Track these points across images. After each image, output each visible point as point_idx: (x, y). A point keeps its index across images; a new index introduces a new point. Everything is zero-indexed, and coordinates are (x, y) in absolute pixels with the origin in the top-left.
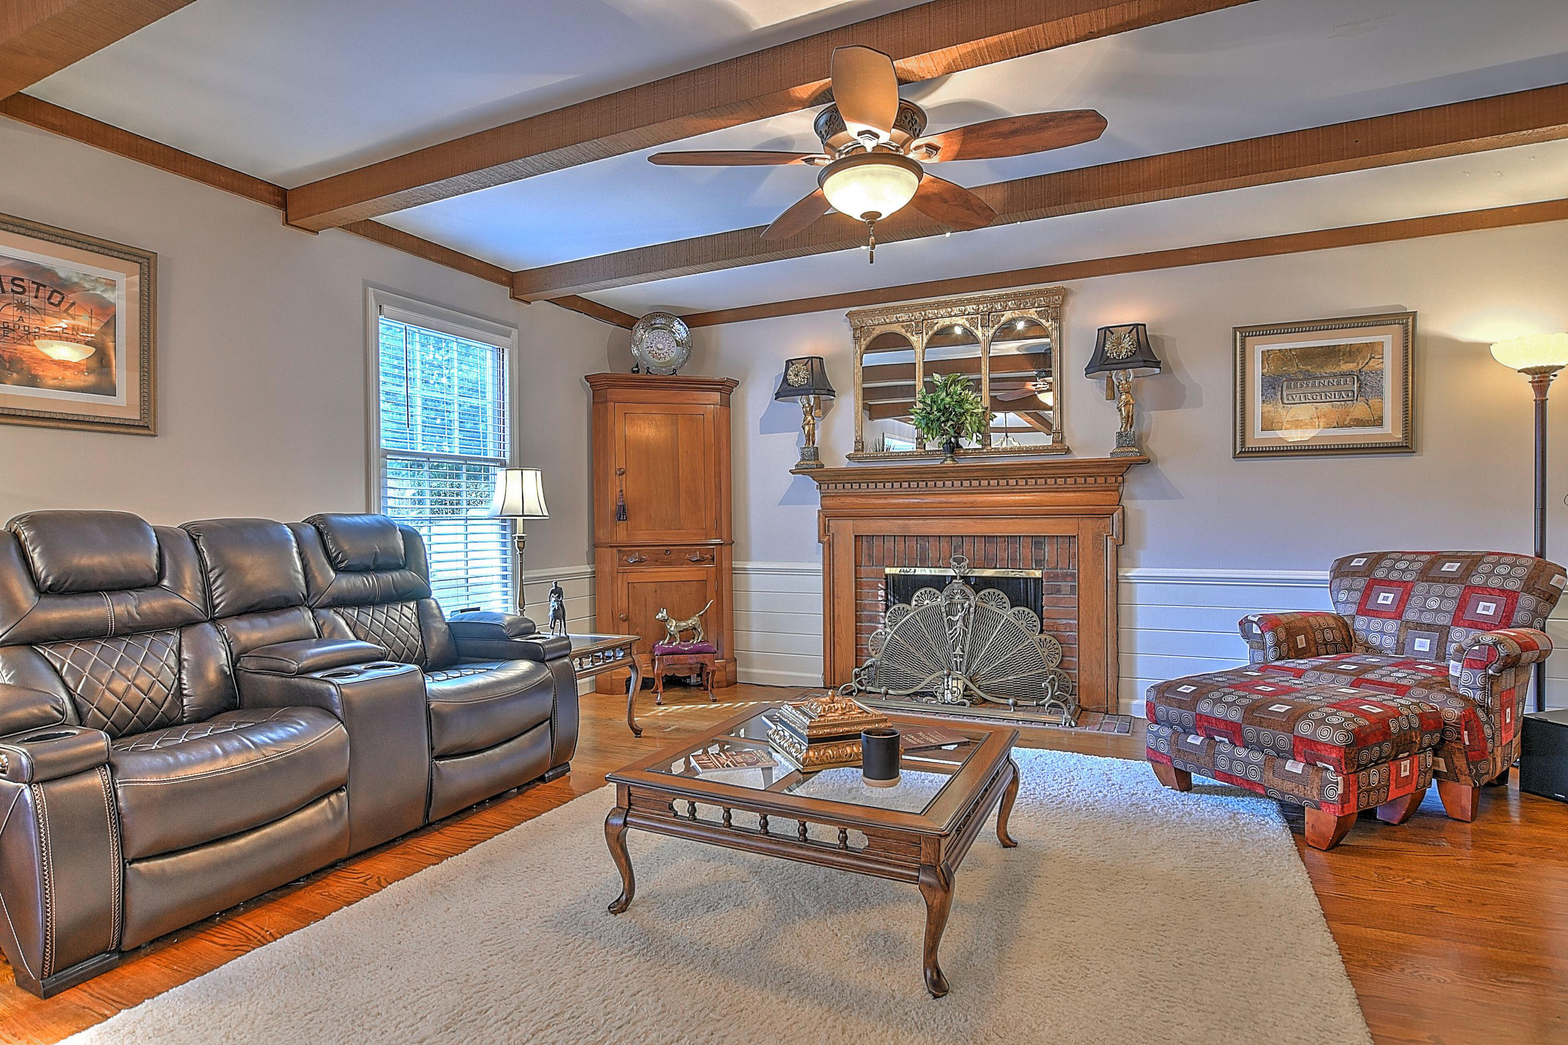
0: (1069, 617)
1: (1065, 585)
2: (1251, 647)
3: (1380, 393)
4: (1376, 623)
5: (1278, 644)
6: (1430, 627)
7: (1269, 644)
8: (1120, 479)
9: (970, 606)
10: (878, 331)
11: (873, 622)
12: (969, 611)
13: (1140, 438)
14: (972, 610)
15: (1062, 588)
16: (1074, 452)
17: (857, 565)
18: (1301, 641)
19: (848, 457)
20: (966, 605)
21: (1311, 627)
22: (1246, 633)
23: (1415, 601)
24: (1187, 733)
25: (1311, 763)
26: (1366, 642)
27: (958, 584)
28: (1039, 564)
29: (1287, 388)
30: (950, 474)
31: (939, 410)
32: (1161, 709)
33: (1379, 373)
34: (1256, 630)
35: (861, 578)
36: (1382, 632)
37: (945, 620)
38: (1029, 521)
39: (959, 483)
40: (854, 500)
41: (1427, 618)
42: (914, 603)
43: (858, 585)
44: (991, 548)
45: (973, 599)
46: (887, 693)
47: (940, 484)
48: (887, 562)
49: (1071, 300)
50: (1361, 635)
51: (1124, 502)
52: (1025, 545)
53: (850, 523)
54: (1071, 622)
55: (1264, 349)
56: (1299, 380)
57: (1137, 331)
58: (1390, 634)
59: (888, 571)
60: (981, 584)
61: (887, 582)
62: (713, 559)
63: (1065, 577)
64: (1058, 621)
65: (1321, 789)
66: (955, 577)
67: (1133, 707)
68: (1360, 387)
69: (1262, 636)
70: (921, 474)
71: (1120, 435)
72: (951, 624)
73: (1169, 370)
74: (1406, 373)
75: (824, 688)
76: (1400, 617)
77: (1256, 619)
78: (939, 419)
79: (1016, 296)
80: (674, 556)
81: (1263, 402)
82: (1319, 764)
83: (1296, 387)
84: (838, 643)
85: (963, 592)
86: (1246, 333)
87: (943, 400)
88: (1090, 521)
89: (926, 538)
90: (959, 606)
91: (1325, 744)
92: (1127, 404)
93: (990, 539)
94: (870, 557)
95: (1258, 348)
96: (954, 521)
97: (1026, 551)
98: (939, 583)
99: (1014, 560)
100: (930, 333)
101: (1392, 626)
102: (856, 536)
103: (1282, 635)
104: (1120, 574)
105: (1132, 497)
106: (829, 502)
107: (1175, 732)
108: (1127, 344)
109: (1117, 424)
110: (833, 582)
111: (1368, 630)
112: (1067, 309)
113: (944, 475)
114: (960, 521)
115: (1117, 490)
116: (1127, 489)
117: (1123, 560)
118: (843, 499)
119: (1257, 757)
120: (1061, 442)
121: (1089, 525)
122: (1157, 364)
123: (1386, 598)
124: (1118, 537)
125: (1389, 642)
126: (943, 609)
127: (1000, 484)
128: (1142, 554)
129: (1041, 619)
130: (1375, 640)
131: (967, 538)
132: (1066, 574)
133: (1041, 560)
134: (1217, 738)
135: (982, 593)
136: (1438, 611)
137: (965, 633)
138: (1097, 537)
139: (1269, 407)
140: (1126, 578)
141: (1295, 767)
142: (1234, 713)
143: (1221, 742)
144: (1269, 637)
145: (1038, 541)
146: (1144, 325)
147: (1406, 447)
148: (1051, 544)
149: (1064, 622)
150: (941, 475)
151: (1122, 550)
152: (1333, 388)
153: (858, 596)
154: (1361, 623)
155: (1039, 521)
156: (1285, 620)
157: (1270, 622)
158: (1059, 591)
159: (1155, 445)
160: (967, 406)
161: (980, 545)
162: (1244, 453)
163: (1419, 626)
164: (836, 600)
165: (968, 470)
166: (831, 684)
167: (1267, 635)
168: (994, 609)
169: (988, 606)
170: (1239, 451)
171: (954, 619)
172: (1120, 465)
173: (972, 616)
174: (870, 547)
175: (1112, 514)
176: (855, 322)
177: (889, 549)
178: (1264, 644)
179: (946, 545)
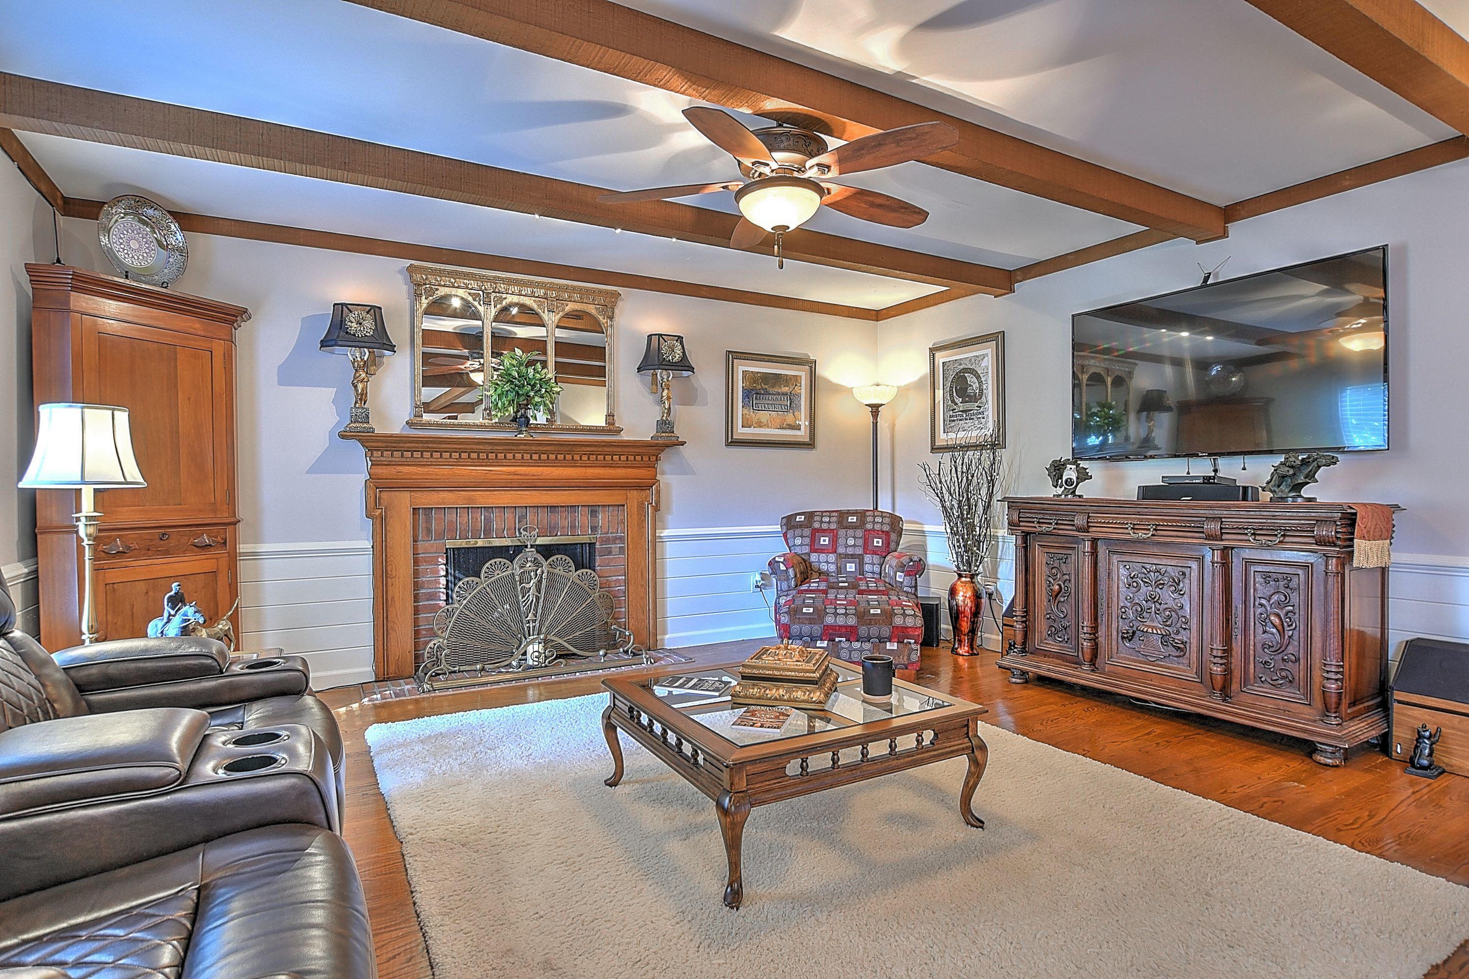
0: (618, 574)
1: (615, 547)
3: (800, 410)
4: (823, 557)
6: (853, 556)
7: (791, 576)
8: (657, 458)
9: (542, 572)
10: (441, 292)
11: (432, 600)
12: (542, 577)
13: (673, 426)
14: (545, 576)
15: (613, 550)
16: (624, 433)
17: (415, 540)
19: (409, 422)
20: (539, 572)
23: (841, 541)
25: (901, 641)
26: (819, 569)
27: (528, 552)
28: (593, 529)
29: (756, 399)
30: (522, 447)
33: (799, 395)
35: (418, 554)
36: (827, 562)
37: (519, 588)
38: (588, 492)
40: (413, 470)
41: (850, 551)
42: (483, 575)
43: (416, 562)
44: (554, 517)
45: (545, 566)
46: (483, 669)
48: (448, 533)
50: (815, 565)
51: (659, 478)
52: (583, 513)
53: (407, 495)
54: (620, 578)
55: (744, 369)
56: (761, 394)
57: (676, 341)
58: (832, 563)
59: (448, 544)
60: (550, 551)
61: (447, 557)
62: (225, 543)
63: (614, 540)
64: (610, 578)
65: (909, 656)
67: (666, 642)
68: (791, 404)
69: (786, 571)
70: (493, 446)
72: (525, 591)
74: (811, 397)
75: (376, 681)
76: (836, 552)
77: (782, 559)
79: (580, 290)
80: (173, 542)
81: (744, 406)
82: (905, 641)
83: (760, 399)
84: (392, 628)
85: (534, 560)
86: (734, 356)
88: (635, 492)
89: (490, 510)
90: (532, 573)
91: (911, 628)
92: (667, 398)
93: (553, 509)
94: (429, 531)
95: (741, 368)
96: (520, 493)
97: (584, 518)
98: (508, 553)
99: (573, 527)
100: (499, 306)
101: (832, 558)
102: (413, 509)
104: (657, 535)
105: (663, 473)
106: (379, 471)
110: (386, 561)
111: (819, 562)
113: (516, 448)
114: (527, 493)
115: (655, 467)
116: (660, 466)
117: (659, 523)
118: (400, 468)
119: (867, 646)
120: (613, 426)
121: (634, 494)
123: (824, 541)
124: (655, 504)
125: (832, 568)
126: (518, 578)
127: (567, 458)
128: (670, 519)
130: (824, 567)
131: (531, 509)
132: (616, 538)
133: (596, 527)
134: (837, 639)
135: (551, 559)
136: (854, 546)
137: (538, 599)
138: (641, 506)
139: (747, 410)
140: (660, 537)
141: (892, 646)
142: (851, 619)
143: (840, 641)
145: (593, 510)
146: (684, 338)
147: (810, 445)
148: (604, 512)
149: (614, 578)
150: (513, 448)
151: (658, 515)
152: (778, 403)
153: (416, 574)
154: (814, 557)
155: (596, 492)
157: (791, 561)
158: (610, 553)
159: (680, 432)
161: (543, 515)
162: (733, 443)
163: (847, 556)
164: (389, 580)
165: (540, 443)
166: (383, 677)
167: (791, 570)
168: (562, 573)
169: (556, 571)
170: (730, 441)
171: (527, 586)
172: (656, 445)
173: (544, 582)
174: (428, 520)
175: (652, 487)
176: (418, 277)
177: (451, 522)
178: (788, 577)
179: (511, 516)
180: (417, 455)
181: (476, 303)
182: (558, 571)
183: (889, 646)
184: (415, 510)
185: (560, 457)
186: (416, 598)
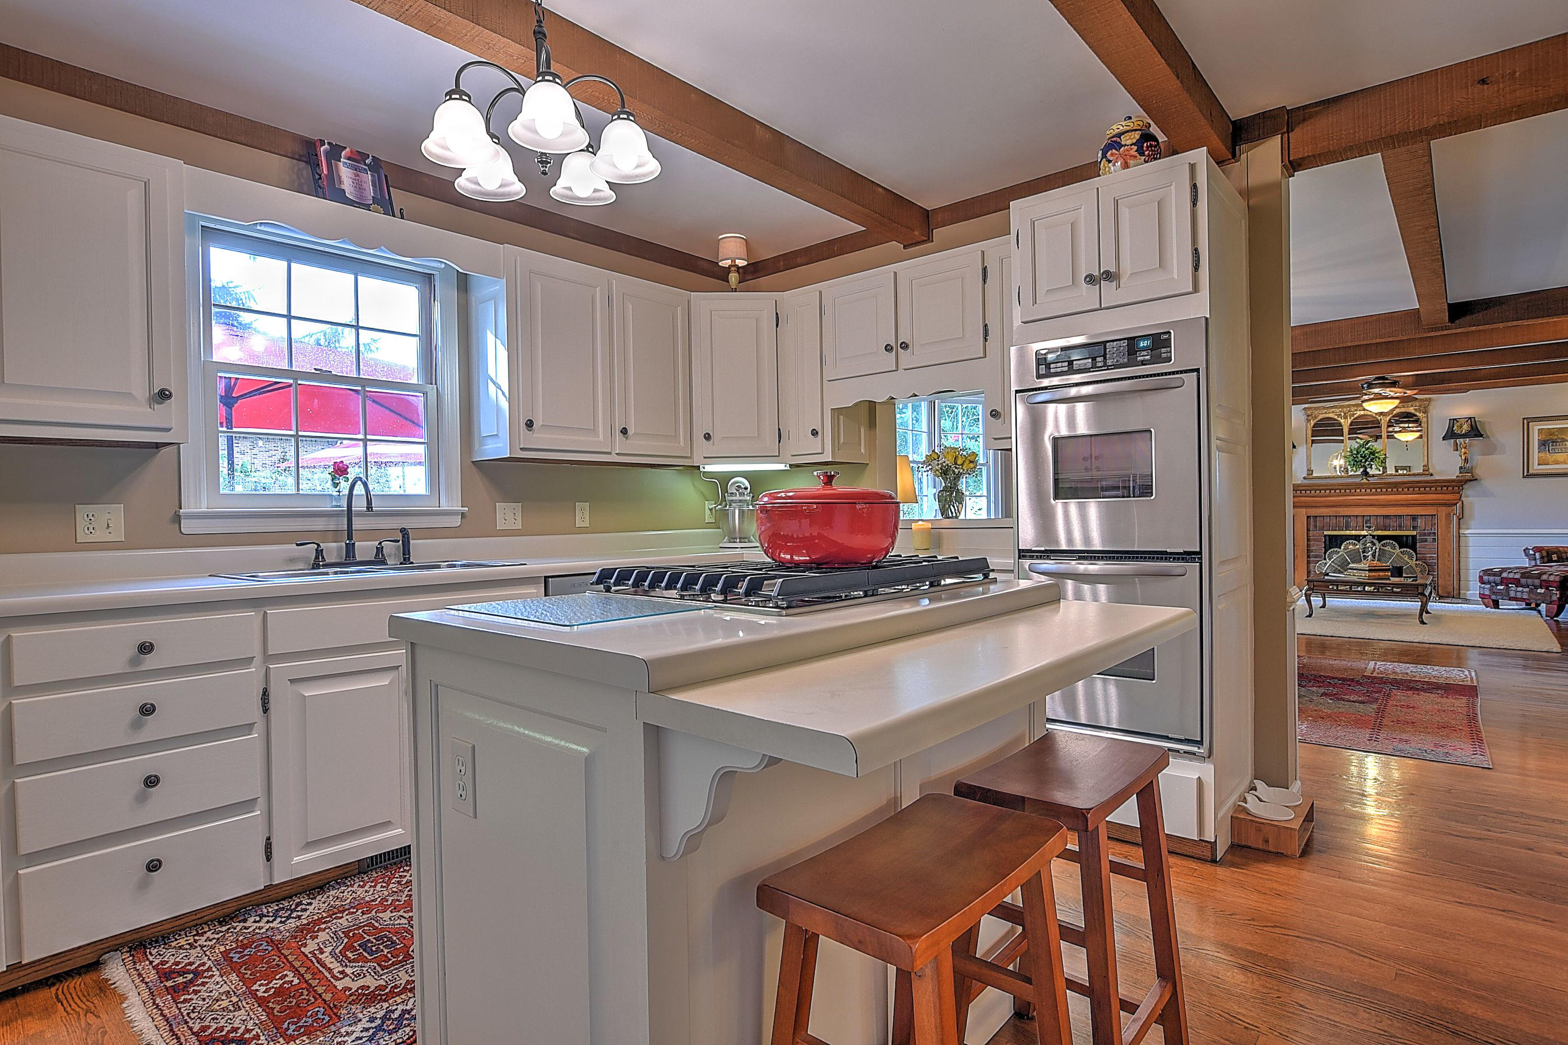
0: (1432, 553)
1: (1430, 538)
2: (1529, 560)
5: (1542, 557)
7: (1537, 558)
8: (1461, 488)
9: (1376, 548)
10: (1321, 417)
11: (1317, 558)
12: (1375, 551)
13: (1472, 468)
14: (1377, 550)
15: (1428, 540)
16: (1435, 475)
17: (1308, 530)
18: (1555, 557)
19: (1304, 478)
20: (1374, 548)
21: (1560, 551)
22: (1527, 555)
24: (1497, 585)
25: (1547, 589)
27: (1369, 538)
28: (1415, 528)
29: (1552, 446)
30: (1362, 486)
31: (1361, 457)
32: (1485, 578)
34: (1531, 552)
35: (1310, 537)
37: (1362, 555)
38: (1409, 508)
39: (1369, 490)
40: (1307, 499)
42: (1342, 547)
43: (1308, 540)
44: (1387, 521)
45: (1378, 545)
47: (1358, 491)
48: (1325, 528)
49: (1433, 403)
51: (1463, 499)
52: (1407, 520)
53: (1304, 510)
54: (1433, 555)
55: (1539, 428)
57: (1471, 421)
59: (1325, 533)
60: (1380, 538)
61: (1326, 539)
63: (1429, 534)
64: (1426, 555)
65: (1550, 597)
66: (1367, 535)
69: (1534, 555)
70: (1349, 487)
71: (1461, 468)
72: (1365, 557)
73: (1488, 437)
77: (1531, 549)
78: (1361, 461)
81: (1539, 452)
82: (1550, 588)
83: (1556, 445)
84: (1297, 568)
85: (1372, 542)
86: (1530, 420)
87: (1364, 452)
88: (1444, 508)
89: (1349, 517)
90: (1370, 549)
92: (1465, 453)
93: (1387, 517)
94: (1316, 526)
95: (1535, 428)
96: (1367, 509)
97: (1408, 522)
98: (1357, 538)
99: (1400, 526)
100: (1352, 418)
103: (1545, 554)
104: (1461, 532)
105: (1467, 496)
107: (1492, 586)
108: (1466, 428)
109: (1460, 463)
110: (1294, 539)
112: (1431, 407)
113: (1359, 487)
114: (1370, 509)
115: (1459, 493)
116: (1464, 493)
117: (1462, 526)
118: (1300, 498)
119: (1526, 590)
120: (1428, 470)
121: (1443, 511)
122: (1481, 436)
124: (1459, 515)
126: (1361, 550)
127: (1393, 491)
128: (1472, 523)
129: (1416, 554)
131: (1374, 517)
132: (1430, 533)
133: (1416, 526)
134: (1510, 585)
135: (1382, 542)
138: (1448, 516)
139: (1542, 455)
140: (1464, 534)
143: (1512, 587)
144: (1538, 555)
145: (1414, 518)
146: (1474, 418)
148: (1421, 519)
149: (1429, 555)
150: (1357, 487)
151: (1461, 521)
153: (1308, 546)
155: (1415, 508)
156: (1546, 548)
157: (1537, 549)
158: (1426, 541)
159: (1478, 472)
160: (1377, 455)
161: (1381, 520)
162: (1528, 476)
164: (1296, 547)
165: (1375, 484)
167: (1537, 554)
168: (1390, 549)
169: (1386, 548)
170: (1525, 474)
171: (1367, 555)
172: (1461, 481)
173: (1377, 553)
174: (1315, 521)
175: (1456, 504)
176: (1309, 412)
177: (1327, 522)
178: (1535, 558)
179: (1361, 520)
180: (1308, 492)
181: (1339, 419)
182: (1388, 548)
183: (1539, 591)
184: (1308, 517)
185: (1389, 490)
186: (1308, 556)
